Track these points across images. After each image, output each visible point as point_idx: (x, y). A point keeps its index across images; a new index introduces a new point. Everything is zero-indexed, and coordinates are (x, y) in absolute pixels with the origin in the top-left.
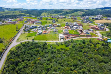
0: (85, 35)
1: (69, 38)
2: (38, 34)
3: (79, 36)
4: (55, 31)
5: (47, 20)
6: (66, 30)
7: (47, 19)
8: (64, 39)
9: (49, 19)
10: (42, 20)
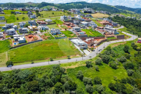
0: (114, 37)
1: (94, 45)
2: (17, 44)
3: (106, 38)
4: (57, 34)
5: (15, 14)
6: (78, 29)
7: (12, 13)
8: (89, 50)
9: (18, 13)
10: (3, 13)
